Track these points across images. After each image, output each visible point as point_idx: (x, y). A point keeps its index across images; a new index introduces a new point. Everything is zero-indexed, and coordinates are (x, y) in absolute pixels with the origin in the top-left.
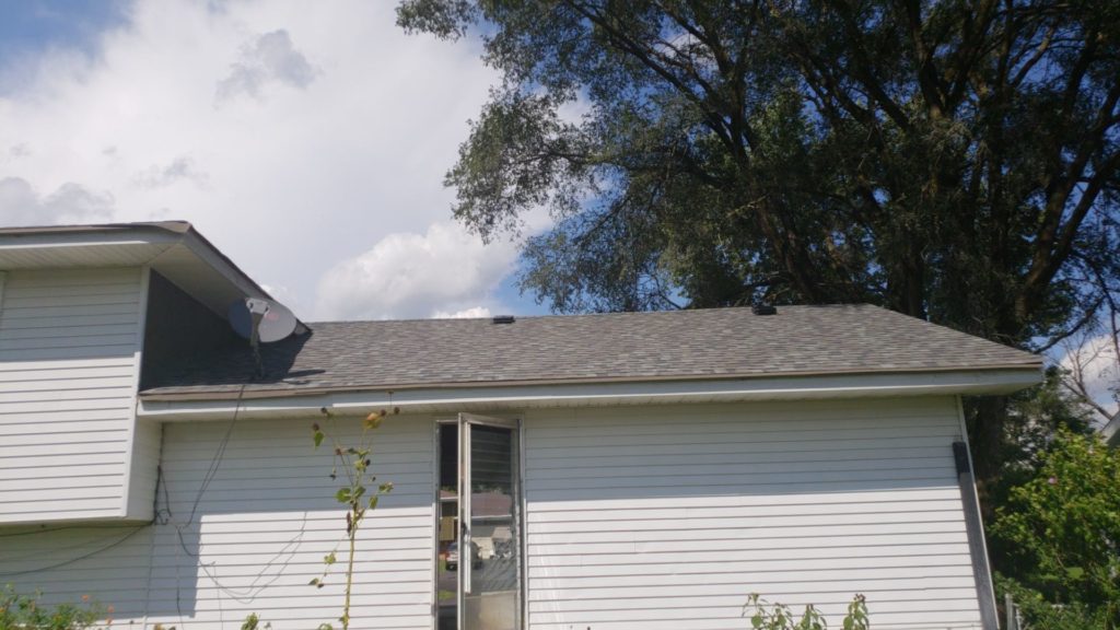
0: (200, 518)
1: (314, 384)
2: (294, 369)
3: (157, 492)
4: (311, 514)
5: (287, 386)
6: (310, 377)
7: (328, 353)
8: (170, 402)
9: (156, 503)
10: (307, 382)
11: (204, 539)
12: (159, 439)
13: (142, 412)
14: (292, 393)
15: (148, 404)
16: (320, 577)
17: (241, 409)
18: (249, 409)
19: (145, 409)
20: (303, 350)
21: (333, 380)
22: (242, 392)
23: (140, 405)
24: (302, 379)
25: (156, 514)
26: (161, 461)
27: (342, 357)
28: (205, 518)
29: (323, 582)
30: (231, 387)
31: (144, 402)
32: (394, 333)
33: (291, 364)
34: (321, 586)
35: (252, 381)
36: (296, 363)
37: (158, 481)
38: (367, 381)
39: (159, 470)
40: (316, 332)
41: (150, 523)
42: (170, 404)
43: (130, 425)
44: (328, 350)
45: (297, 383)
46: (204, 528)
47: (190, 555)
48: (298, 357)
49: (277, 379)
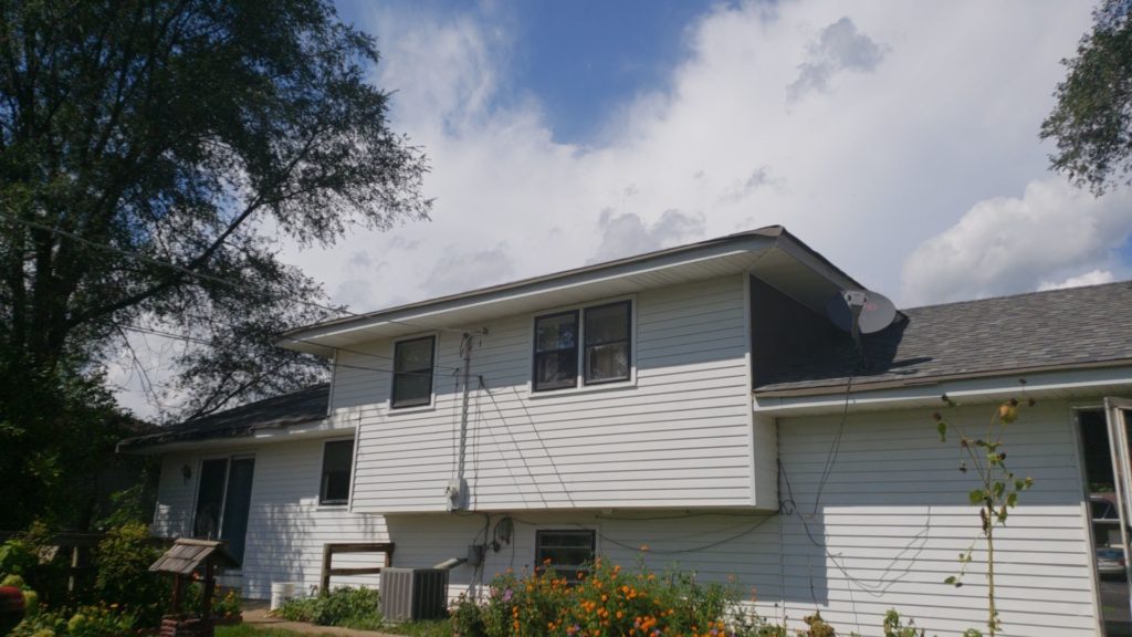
0: (822, 510)
1: (923, 372)
2: (898, 358)
3: (779, 483)
4: (934, 510)
5: (894, 376)
6: (916, 366)
7: (930, 339)
8: (782, 398)
9: (779, 494)
10: (916, 371)
11: (828, 530)
12: (775, 433)
13: (757, 408)
14: (901, 384)
15: (762, 400)
16: (957, 576)
17: (850, 402)
18: (858, 401)
19: (761, 405)
20: (904, 338)
21: (943, 368)
22: (849, 385)
23: (755, 402)
24: (908, 369)
25: (781, 504)
26: (779, 454)
27: (947, 343)
28: (827, 510)
29: (961, 581)
30: (837, 381)
31: (758, 399)
32: (1004, 311)
33: (894, 354)
34: (959, 585)
35: (858, 373)
36: (899, 352)
37: (779, 474)
38: (982, 366)
39: (779, 462)
40: (912, 319)
41: (778, 513)
42: (782, 399)
43: (749, 420)
44: (930, 336)
45: (905, 373)
46: (827, 520)
47: (817, 545)
48: (899, 346)
49: (883, 370)
